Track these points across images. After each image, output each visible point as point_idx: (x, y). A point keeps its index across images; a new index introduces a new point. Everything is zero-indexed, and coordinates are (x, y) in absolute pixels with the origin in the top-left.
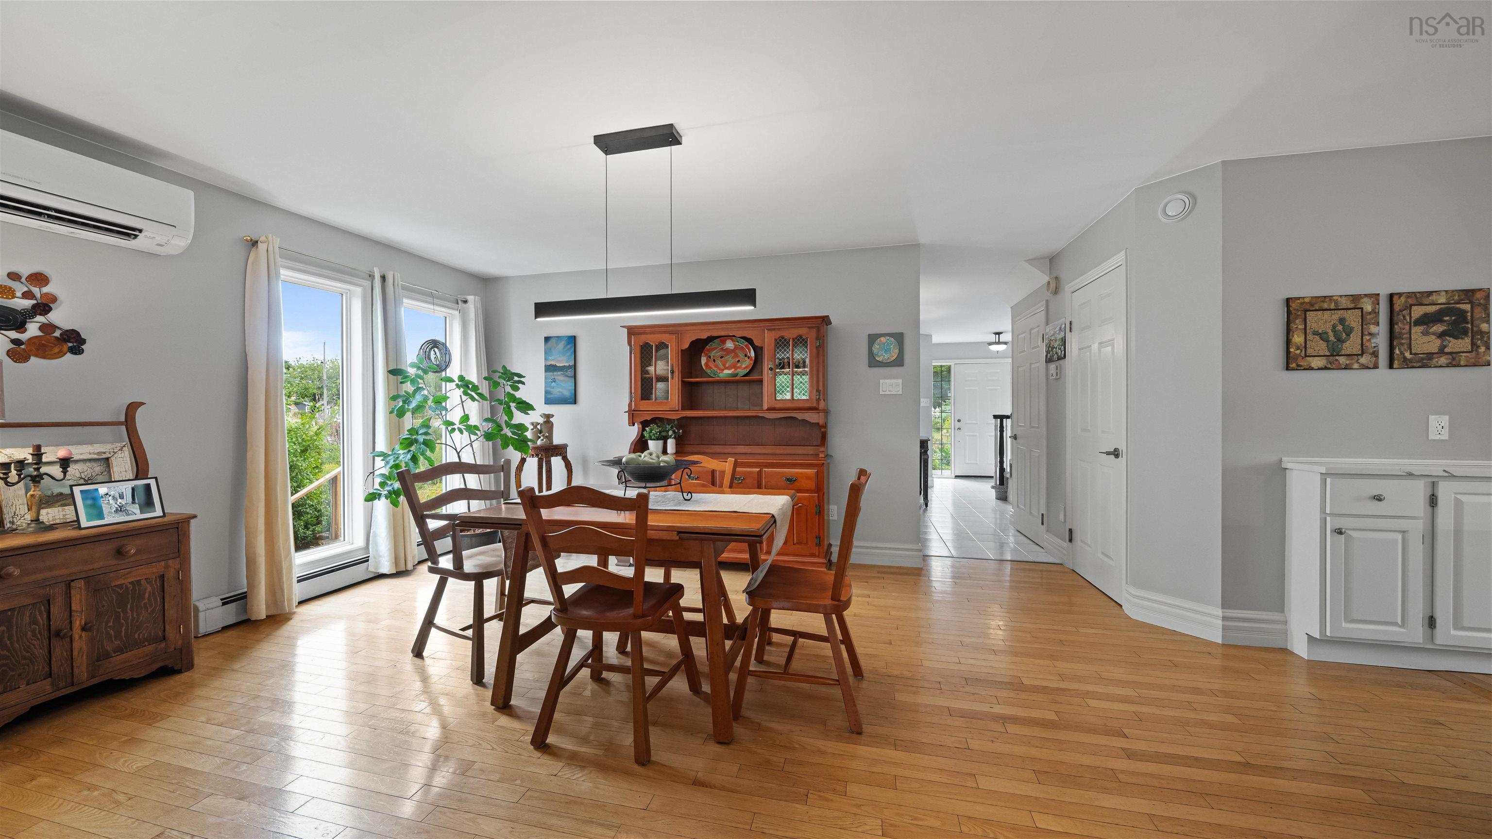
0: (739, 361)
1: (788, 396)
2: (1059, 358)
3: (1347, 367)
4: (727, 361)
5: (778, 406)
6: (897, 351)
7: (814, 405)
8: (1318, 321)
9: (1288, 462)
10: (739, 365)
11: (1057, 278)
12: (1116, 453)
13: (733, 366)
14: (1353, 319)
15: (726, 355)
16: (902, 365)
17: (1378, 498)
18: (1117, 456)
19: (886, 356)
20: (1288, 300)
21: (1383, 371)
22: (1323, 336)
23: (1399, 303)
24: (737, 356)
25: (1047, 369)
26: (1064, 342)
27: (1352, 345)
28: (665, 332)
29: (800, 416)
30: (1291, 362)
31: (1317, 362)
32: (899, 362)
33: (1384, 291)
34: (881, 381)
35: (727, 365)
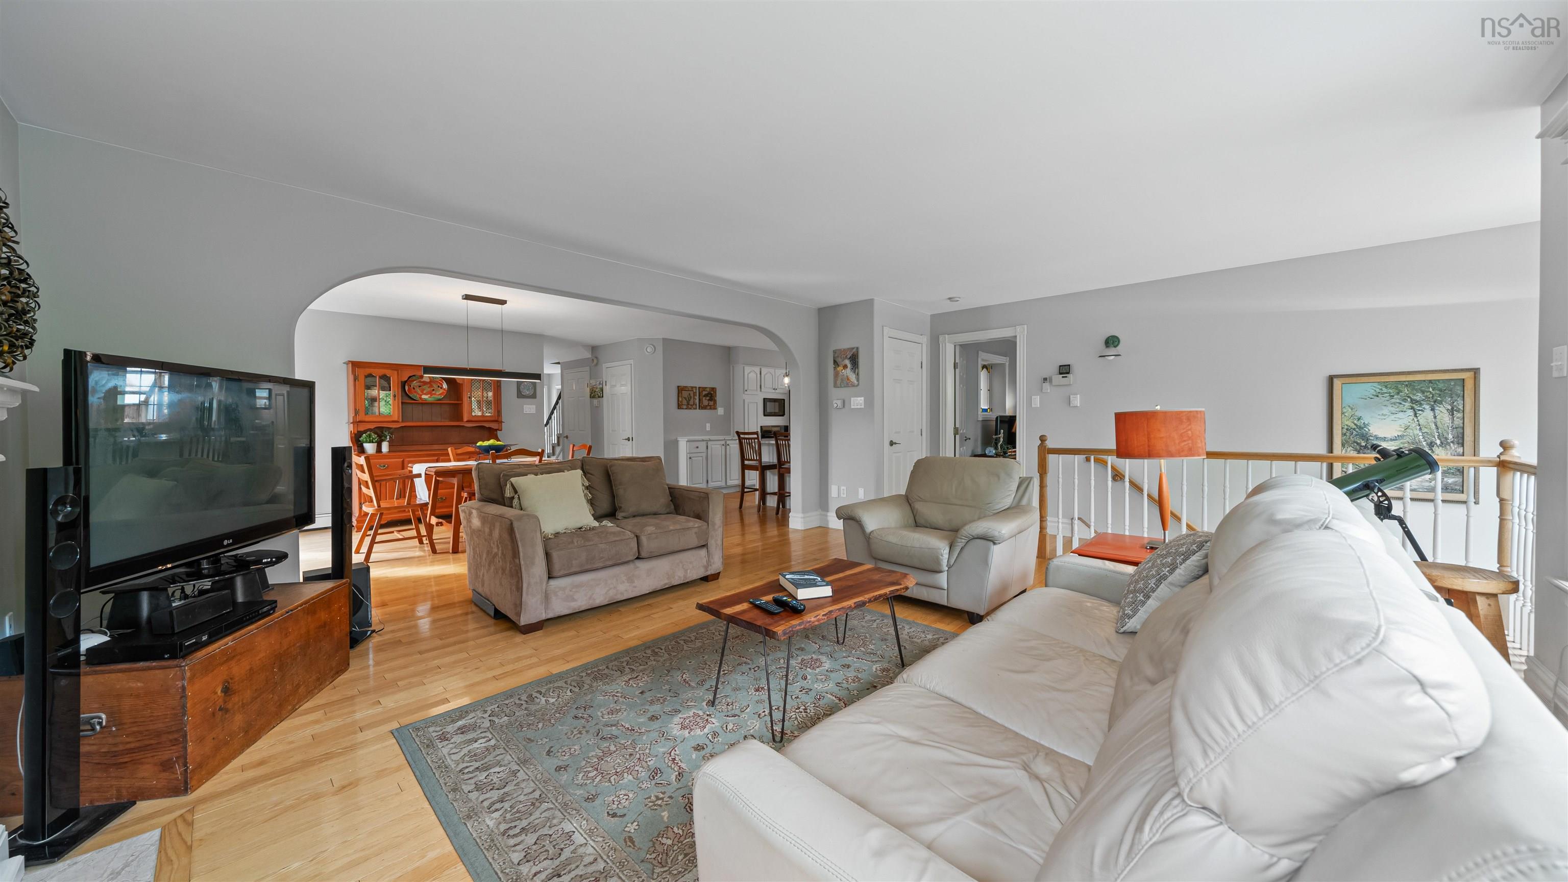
0: (433, 390)
1: (480, 414)
2: (599, 397)
3: (691, 409)
4: (424, 390)
5: (473, 419)
6: (533, 390)
7: (496, 419)
8: (685, 394)
9: (679, 439)
10: (434, 392)
11: (596, 358)
12: (628, 439)
13: (430, 393)
14: (692, 393)
15: (423, 385)
16: (536, 398)
17: (697, 447)
18: (629, 440)
19: (528, 393)
20: (678, 387)
21: (698, 410)
22: (685, 398)
23: (701, 390)
24: (431, 386)
25: (591, 403)
26: (602, 390)
27: (691, 402)
28: (387, 368)
29: (487, 425)
30: (679, 407)
31: (685, 407)
32: (534, 396)
33: (698, 386)
34: (525, 406)
35: (425, 392)
